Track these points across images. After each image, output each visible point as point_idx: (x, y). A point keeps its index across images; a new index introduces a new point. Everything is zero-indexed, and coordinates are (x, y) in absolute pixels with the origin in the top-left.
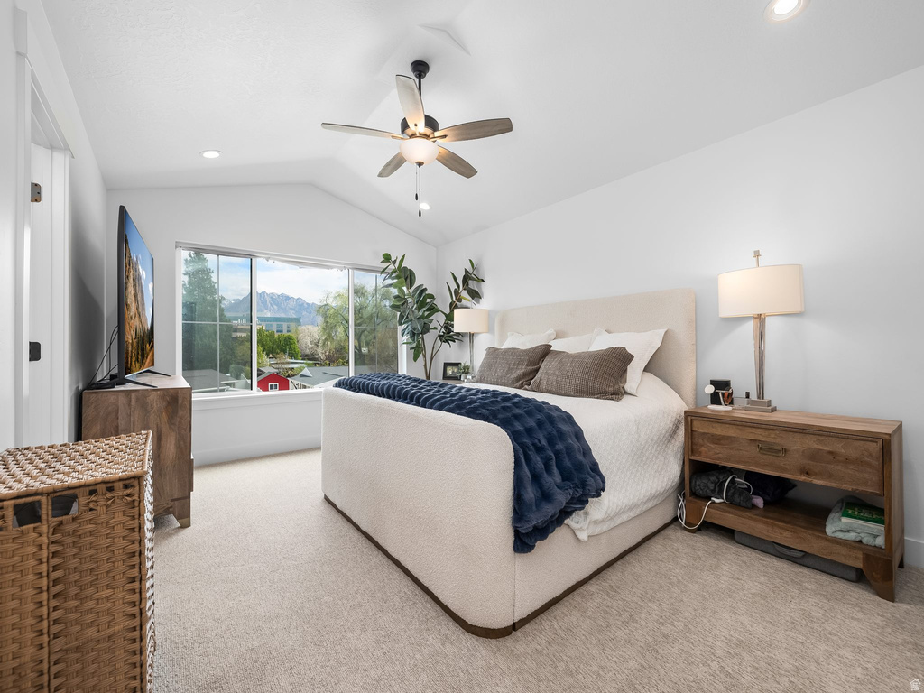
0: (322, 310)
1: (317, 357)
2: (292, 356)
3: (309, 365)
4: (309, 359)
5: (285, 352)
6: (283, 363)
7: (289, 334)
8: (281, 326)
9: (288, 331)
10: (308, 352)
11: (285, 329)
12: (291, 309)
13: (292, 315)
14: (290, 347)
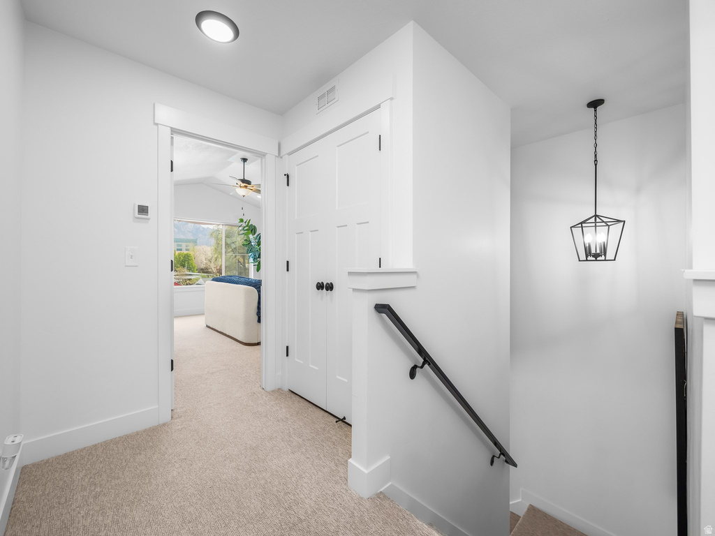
0: (214, 234)
1: (210, 270)
2: (189, 269)
3: (203, 277)
4: (203, 272)
5: (184, 266)
6: (183, 275)
7: (187, 252)
8: (181, 246)
9: (187, 250)
10: (203, 266)
11: (184, 247)
12: (189, 232)
13: (190, 237)
14: (188, 263)
